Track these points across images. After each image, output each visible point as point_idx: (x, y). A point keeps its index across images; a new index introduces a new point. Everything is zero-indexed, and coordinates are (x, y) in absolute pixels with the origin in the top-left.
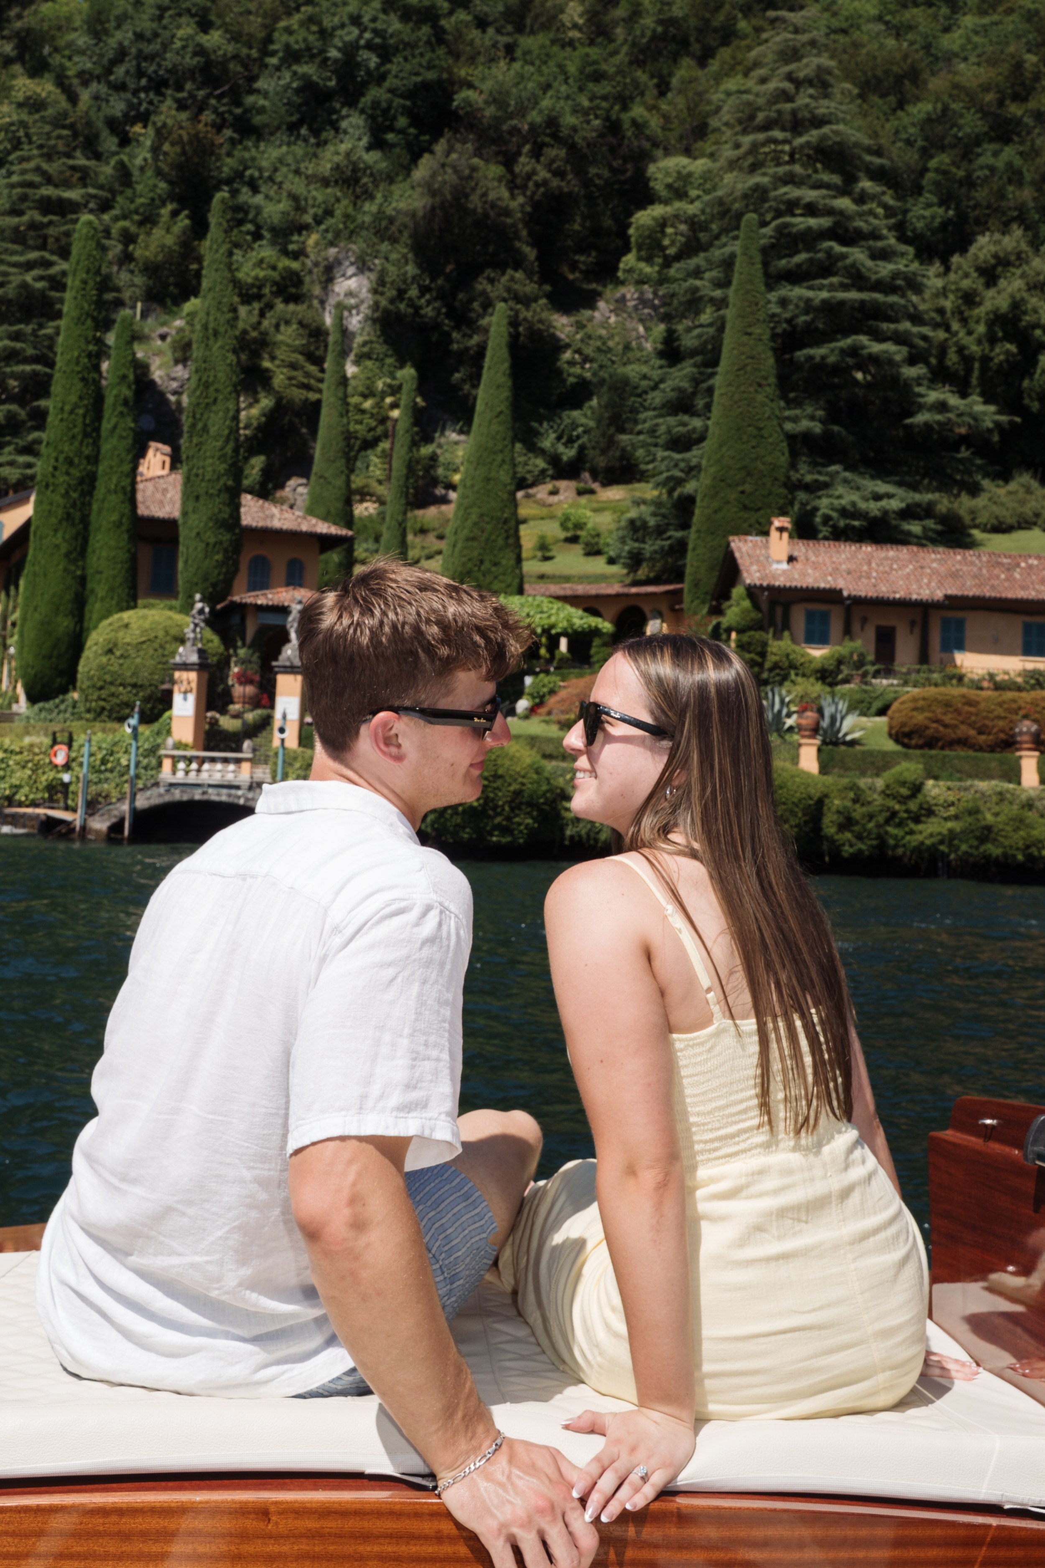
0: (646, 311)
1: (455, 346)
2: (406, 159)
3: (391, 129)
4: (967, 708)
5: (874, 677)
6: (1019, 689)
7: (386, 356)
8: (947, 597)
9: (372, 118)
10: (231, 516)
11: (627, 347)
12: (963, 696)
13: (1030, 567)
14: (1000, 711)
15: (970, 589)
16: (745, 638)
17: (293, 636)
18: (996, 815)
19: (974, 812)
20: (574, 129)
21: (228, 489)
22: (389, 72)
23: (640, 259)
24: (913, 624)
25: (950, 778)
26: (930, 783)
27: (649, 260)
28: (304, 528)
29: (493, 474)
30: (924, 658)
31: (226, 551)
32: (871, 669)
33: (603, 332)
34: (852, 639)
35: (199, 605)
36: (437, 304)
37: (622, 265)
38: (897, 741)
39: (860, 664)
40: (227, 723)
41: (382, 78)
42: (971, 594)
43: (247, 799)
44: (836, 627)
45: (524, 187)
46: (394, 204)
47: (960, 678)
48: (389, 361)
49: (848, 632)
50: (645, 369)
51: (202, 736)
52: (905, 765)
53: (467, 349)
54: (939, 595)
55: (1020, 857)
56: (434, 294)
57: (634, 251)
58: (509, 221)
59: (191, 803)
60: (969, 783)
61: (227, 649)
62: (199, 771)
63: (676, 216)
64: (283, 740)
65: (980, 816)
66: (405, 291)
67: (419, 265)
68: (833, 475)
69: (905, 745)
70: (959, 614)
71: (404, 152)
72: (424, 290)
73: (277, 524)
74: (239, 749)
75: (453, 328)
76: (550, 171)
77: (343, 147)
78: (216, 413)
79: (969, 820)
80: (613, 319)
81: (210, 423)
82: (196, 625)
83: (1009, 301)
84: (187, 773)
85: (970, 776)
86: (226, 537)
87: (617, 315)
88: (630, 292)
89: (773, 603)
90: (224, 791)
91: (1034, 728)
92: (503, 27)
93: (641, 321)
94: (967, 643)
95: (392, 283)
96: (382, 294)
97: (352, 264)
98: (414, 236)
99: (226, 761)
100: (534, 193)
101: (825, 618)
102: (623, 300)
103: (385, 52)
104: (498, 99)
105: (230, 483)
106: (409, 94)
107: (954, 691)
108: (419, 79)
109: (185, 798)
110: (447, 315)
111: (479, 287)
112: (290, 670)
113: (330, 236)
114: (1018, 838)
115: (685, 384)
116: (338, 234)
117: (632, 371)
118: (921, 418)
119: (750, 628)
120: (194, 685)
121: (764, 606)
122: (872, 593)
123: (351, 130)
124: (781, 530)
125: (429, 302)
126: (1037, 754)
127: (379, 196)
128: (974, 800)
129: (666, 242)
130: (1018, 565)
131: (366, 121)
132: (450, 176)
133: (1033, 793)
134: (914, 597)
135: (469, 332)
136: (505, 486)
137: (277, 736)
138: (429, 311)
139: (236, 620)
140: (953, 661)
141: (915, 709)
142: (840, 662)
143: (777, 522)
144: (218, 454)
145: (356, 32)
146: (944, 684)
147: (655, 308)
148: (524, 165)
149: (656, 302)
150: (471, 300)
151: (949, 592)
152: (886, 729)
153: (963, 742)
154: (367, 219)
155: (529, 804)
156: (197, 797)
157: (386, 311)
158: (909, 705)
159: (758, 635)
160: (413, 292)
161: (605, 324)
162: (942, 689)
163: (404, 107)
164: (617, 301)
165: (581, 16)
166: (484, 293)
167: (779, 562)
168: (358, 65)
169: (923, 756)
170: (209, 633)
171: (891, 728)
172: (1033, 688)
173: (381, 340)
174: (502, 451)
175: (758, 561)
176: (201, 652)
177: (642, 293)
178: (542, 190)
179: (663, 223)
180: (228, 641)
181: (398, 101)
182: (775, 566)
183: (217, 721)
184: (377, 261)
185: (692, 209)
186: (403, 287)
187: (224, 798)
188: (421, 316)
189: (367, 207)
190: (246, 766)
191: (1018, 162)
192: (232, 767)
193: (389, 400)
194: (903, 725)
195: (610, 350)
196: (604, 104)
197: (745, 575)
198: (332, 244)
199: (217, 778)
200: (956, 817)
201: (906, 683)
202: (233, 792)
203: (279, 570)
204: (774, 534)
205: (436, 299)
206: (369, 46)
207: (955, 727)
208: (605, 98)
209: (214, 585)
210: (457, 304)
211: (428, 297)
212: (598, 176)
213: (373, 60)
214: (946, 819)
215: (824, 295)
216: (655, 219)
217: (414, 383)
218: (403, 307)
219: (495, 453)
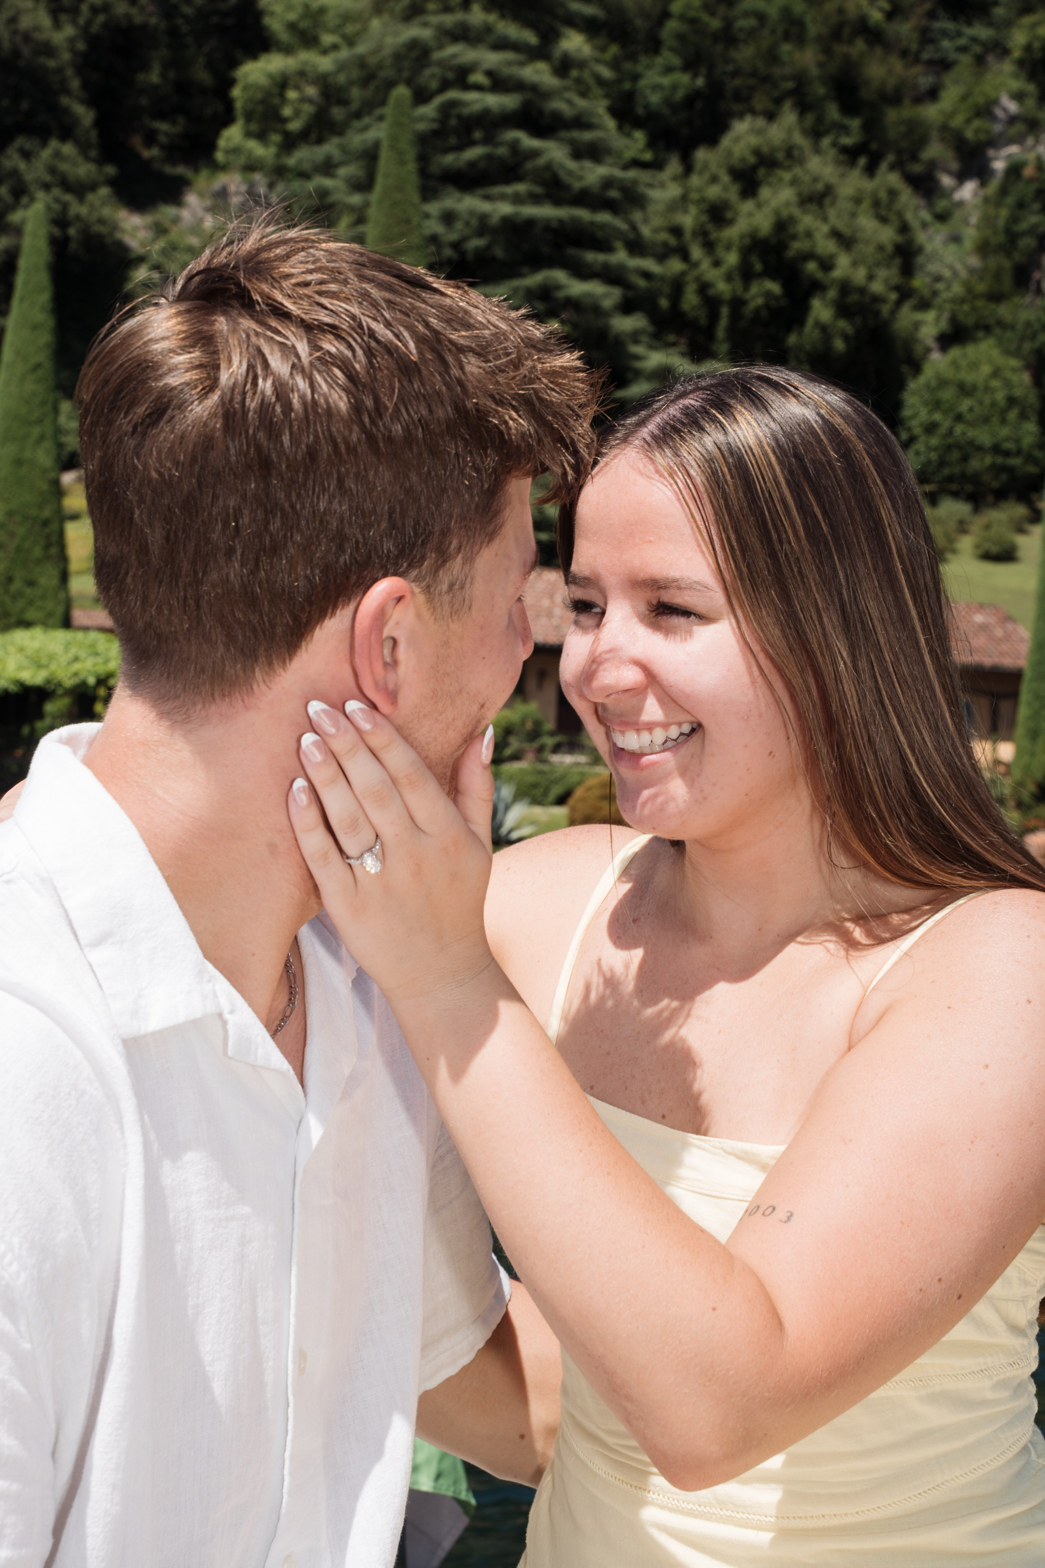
5: (553, 752)
23: (248, 134)
27: (261, 136)
29: (27, 454)
32: (549, 741)
33: (193, 239)
34: (525, 701)
37: (221, 142)
39: (535, 734)
45: (74, 11)
57: (240, 122)
58: (51, 63)
63: (302, 74)
80: (209, 223)
83: (772, 219)
87: (215, 216)
88: (233, 182)
100: (89, 23)
102: (223, 194)
122: (553, 639)
129: (287, 112)
136: (45, 471)
141: (605, 798)
142: (508, 732)
161: (196, 229)
164: (214, 195)
166: (15, 173)
174: (40, 421)
177: (251, 184)
178: (101, 18)
179: (282, 83)
185: (325, 63)
215: (505, 209)
216: (270, 76)
219: (29, 423)
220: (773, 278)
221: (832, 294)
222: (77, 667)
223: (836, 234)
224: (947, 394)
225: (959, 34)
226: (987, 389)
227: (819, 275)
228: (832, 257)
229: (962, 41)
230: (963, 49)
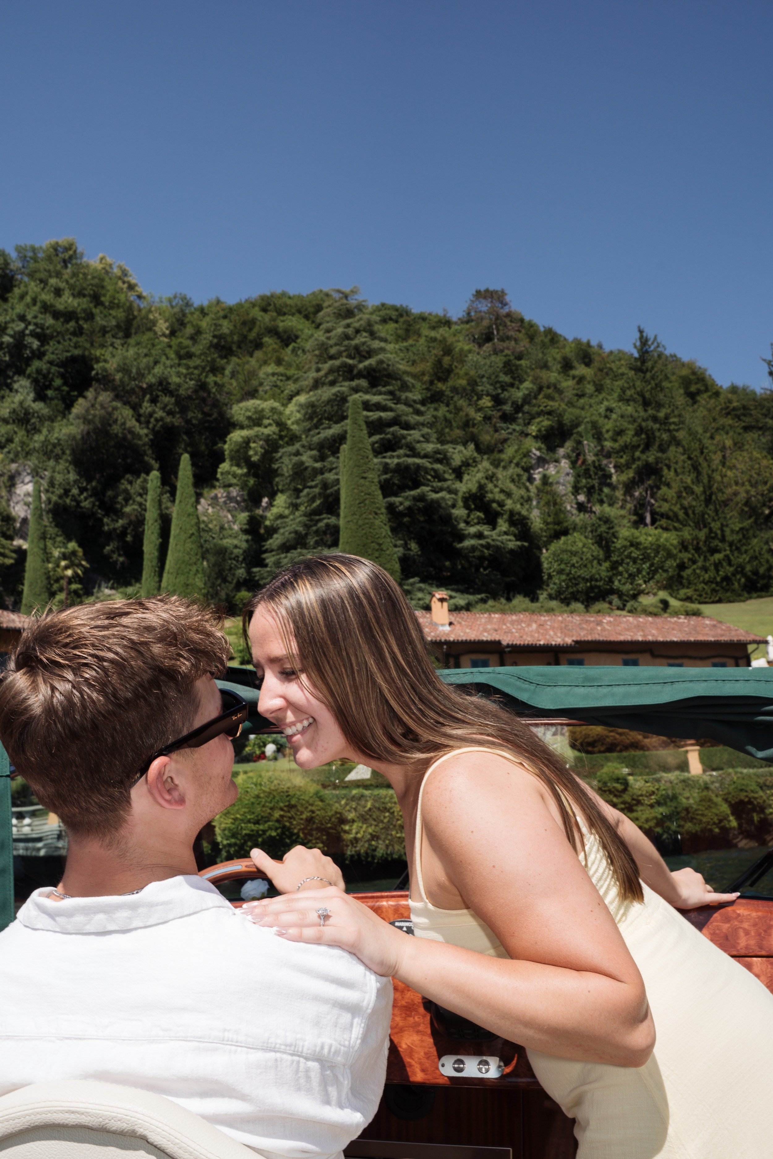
0: (232, 505)
1: (106, 528)
2: (61, 407)
3: (49, 387)
7: (57, 535)
8: (573, 642)
9: (35, 381)
11: (222, 528)
20: (179, 385)
22: (47, 350)
23: (232, 465)
27: (238, 465)
33: (205, 519)
36: (92, 499)
37: (219, 470)
38: (580, 750)
41: (43, 354)
45: (148, 422)
46: (56, 435)
48: (59, 539)
50: (235, 542)
53: (115, 529)
56: (90, 493)
57: (227, 461)
58: (140, 443)
63: (257, 436)
66: (69, 491)
67: (79, 474)
69: (593, 753)
70: (579, 656)
71: (60, 402)
72: (82, 490)
75: (104, 516)
76: (164, 411)
77: (18, 398)
80: (210, 510)
85: (655, 770)
87: (213, 508)
88: (220, 493)
92: (116, 334)
93: (229, 511)
95: (60, 485)
96: (53, 493)
97: (28, 474)
98: (73, 452)
100: (155, 426)
102: (216, 498)
103: (43, 338)
104: (124, 369)
106: (65, 364)
108: (69, 354)
110: (100, 507)
111: (123, 487)
113: (11, 456)
116: (17, 455)
117: (227, 542)
121: (442, 658)
122: (522, 643)
123: (20, 390)
124: (441, 600)
125: (86, 499)
126: (698, 747)
127: (45, 431)
128: (668, 788)
129: (251, 453)
131: (31, 383)
132: (99, 412)
135: (115, 518)
138: (86, 504)
143: (437, 595)
145: (22, 325)
147: (237, 502)
148: (146, 407)
149: (238, 498)
150: (116, 496)
154: (37, 445)
155: (318, 829)
157: (56, 504)
160: (75, 491)
161: (206, 513)
163: (59, 372)
164: (212, 498)
165: (167, 329)
166: (126, 491)
167: (443, 625)
168: (25, 347)
173: (53, 524)
177: (229, 493)
178: (160, 423)
179: (247, 442)
181: (54, 369)
184: (46, 473)
185: (266, 431)
186: (68, 487)
188: (81, 508)
189: (36, 437)
191: (449, 416)
193: (63, 563)
195: (210, 530)
196: (196, 372)
198: (13, 461)
205: (91, 496)
206: (33, 334)
208: (196, 368)
210: (106, 499)
211: (85, 494)
212: (196, 418)
213: (36, 344)
216: (242, 437)
217: (80, 552)
218: (68, 501)
219: (190, 565)
220: (480, 512)
221: (505, 517)
223: (502, 491)
224: (565, 556)
225: (508, 428)
226: (583, 552)
227: (499, 509)
228: (503, 501)
229: (510, 431)
230: (511, 434)
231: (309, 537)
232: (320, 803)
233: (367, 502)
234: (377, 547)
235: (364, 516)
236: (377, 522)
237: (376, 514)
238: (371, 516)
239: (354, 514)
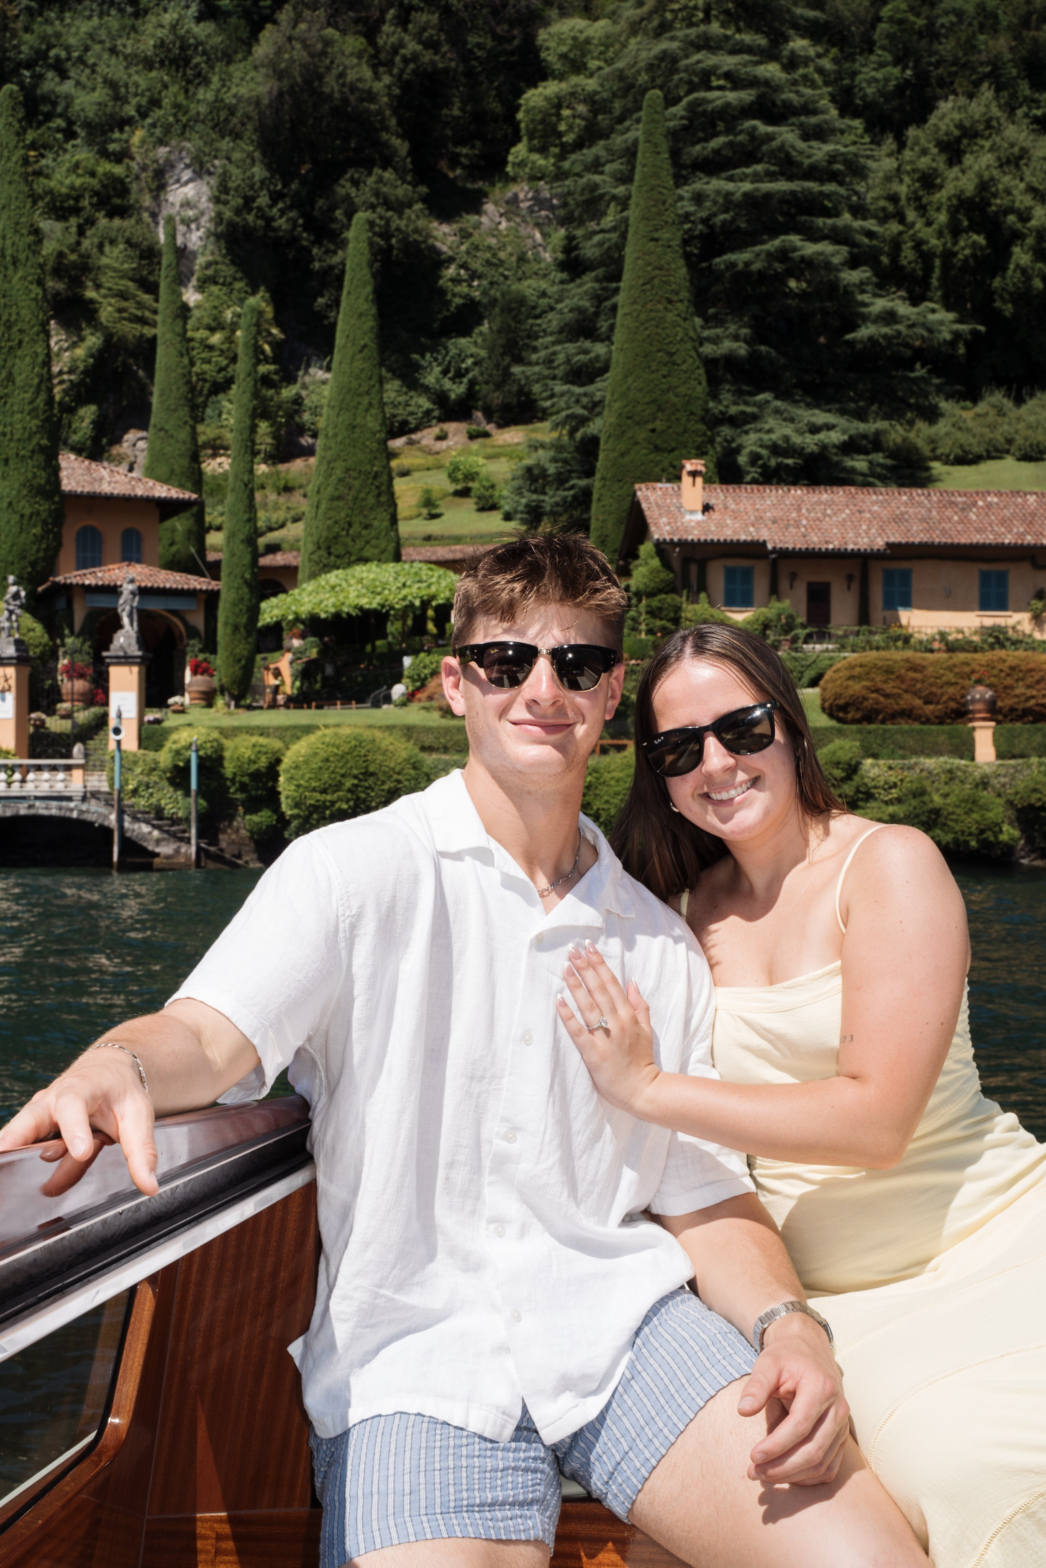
0: (543, 213)
1: (317, 265)
2: (244, 31)
4: (911, 674)
5: (806, 642)
6: (976, 649)
7: (235, 279)
8: (889, 545)
10: (48, 481)
11: (522, 259)
12: (907, 660)
13: (989, 506)
14: (950, 677)
15: (917, 535)
16: (655, 603)
17: (126, 620)
18: (946, 796)
19: (919, 793)
21: (42, 449)
23: (531, 150)
24: (850, 578)
25: (891, 756)
26: (869, 761)
27: (543, 150)
28: (140, 492)
29: (359, 420)
30: (864, 617)
31: (45, 522)
32: (802, 633)
33: (493, 241)
34: (779, 599)
35: (13, 589)
36: (292, 214)
37: (510, 158)
38: (831, 715)
39: (789, 627)
40: (55, 725)
42: (917, 541)
43: (81, 812)
44: (760, 585)
45: (390, 64)
46: (234, 90)
47: (907, 639)
48: (238, 285)
49: (774, 591)
50: (543, 285)
51: (26, 742)
52: (838, 742)
53: (328, 269)
54: (879, 543)
55: (973, 843)
56: (288, 201)
57: (525, 139)
58: (373, 107)
59: (16, 819)
60: (913, 760)
61: (52, 638)
62: (23, 781)
63: (573, 94)
64: (119, 742)
65: (926, 798)
66: (253, 199)
67: (268, 166)
68: (761, 406)
69: (840, 720)
70: (904, 565)
71: (242, 22)
72: (276, 197)
73: (106, 488)
74: (69, 755)
75: (313, 243)
76: (420, 42)
77: (168, 18)
78: (22, 359)
79: (914, 802)
80: (504, 225)
81: (15, 371)
82: (11, 612)
83: (976, 181)
84: (9, 784)
85: (915, 753)
86: (44, 507)
87: (509, 220)
88: (522, 190)
89: (686, 561)
90: (54, 804)
91: (989, 694)
93: (537, 225)
94: (915, 598)
95: (237, 189)
96: (226, 203)
97: (187, 166)
98: (260, 129)
99: (54, 768)
100: (402, 71)
101: (747, 575)
102: (514, 201)
105: (44, 442)
107: (897, 655)
109: (9, 813)
110: (305, 228)
111: (341, 191)
112: (125, 660)
113: (158, 132)
114: (971, 822)
115: (586, 304)
116: (167, 129)
117: (528, 287)
118: (865, 332)
119: (661, 591)
120: (12, 682)
121: (676, 564)
122: (801, 545)
124: (694, 474)
125: (282, 212)
126: (993, 724)
127: (215, 79)
128: (920, 779)
129: (562, 127)
130: (975, 504)
132: (299, 53)
133: (987, 770)
134: (850, 547)
135: (332, 247)
136: (374, 434)
137: (112, 737)
138: (282, 223)
139: (61, 604)
140: (897, 619)
141: (851, 678)
142: (766, 626)
143: (689, 466)
144: (28, 408)
146: (887, 648)
147: (553, 209)
148: (389, 34)
149: (555, 201)
150: (332, 208)
151: (892, 540)
152: (818, 702)
153: (908, 714)
154: (203, 109)
156: (23, 812)
157: (231, 224)
158: (845, 673)
159: (670, 598)
160: (263, 200)
161: (494, 231)
162: (882, 654)
164: (507, 202)
166: (348, 198)
167: (692, 512)
169: (860, 731)
170: (28, 621)
171: (824, 700)
172: (992, 647)
173: (227, 260)
174: (367, 393)
175: (669, 512)
176: (18, 643)
177: (537, 191)
178: (412, 66)
179: (558, 104)
180: (53, 629)
182: (688, 517)
183: (43, 722)
184: (217, 162)
185: (591, 84)
186: (251, 193)
187: (54, 812)
188: (274, 230)
189: (201, 94)
190: (77, 774)
192: (61, 775)
194: (838, 696)
195: (502, 262)
197: (653, 528)
198: (161, 142)
199: (44, 789)
200: (899, 800)
201: (843, 648)
202: (64, 804)
203: (113, 542)
204: (686, 480)
205: (291, 207)
207: (899, 696)
209: (33, 564)
210: (316, 213)
211: (280, 205)
212: (479, 46)
214: (886, 803)
215: (747, 186)
216: (547, 99)
217: (269, 312)
218: (250, 218)
219: (360, 395)
220: (979, 232)
221: (1030, 241)
222: (404, 592)
223: (1032, 190)
227: (1019, 226)
228: (1030, 209)
231: (603, 317)
232: (412, 772)
233: (656, 282)
234: (666, 358)
235: (649, 306)
236: (671, 317)
237: (670, 302)
238: (660, 307)
239: (634, 302)
